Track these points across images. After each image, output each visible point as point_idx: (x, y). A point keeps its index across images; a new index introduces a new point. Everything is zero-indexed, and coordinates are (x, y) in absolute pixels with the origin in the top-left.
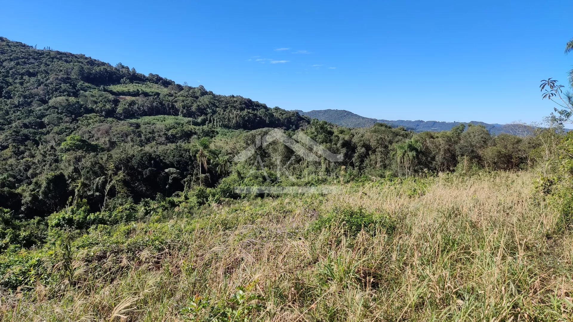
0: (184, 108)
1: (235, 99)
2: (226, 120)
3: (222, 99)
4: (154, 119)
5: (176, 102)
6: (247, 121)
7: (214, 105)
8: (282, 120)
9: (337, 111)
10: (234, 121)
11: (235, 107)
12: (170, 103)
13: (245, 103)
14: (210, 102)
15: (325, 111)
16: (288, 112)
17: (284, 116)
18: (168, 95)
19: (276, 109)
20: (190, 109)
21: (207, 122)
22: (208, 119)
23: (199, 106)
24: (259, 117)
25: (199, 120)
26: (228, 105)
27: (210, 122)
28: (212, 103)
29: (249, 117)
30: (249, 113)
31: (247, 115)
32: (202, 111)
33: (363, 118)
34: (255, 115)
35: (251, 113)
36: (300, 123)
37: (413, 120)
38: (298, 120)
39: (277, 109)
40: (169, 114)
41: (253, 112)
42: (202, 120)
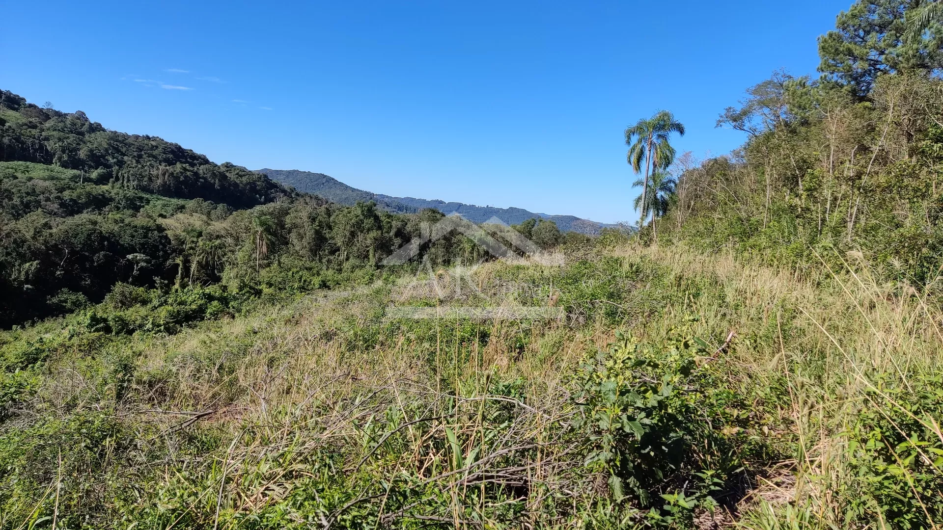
0: (63, 152)
1: (154, 143)
2: (146, 179)
3: (130, 141)
4: (8, 168)
5: (47, 139)
6: (182, 183)
7: (117, 150)
8: (241, 185)
9: (309, 174)
10: (159, 181)
11: (154, 157)
12: (37, 141)
13: (172, 152)
14: (109, 144)
15: (289, 172)
16: (250, 173)
17: (244, 179)
18: (26, 124)
19: (227, 167)
20: (76, 154)
21: (111, 180)
22: (114, 176)
23: (91, 151)
24: (203, 178)
25: (94, 174)
26: (143, 153)
27: (117, 179)
28: (113, 147)
29: (186, 177)
30: (185, 169)
31: (181, 172)
32: (96, 160)
33: (353, 190)
34: (196, 174)
35: (189, 171)
36: (272, 193)
37: (429, 199)
38: (269, 189)
39: (229, 166)
40: (34, 160)
41: (191, 169)
42: (99, 175)
